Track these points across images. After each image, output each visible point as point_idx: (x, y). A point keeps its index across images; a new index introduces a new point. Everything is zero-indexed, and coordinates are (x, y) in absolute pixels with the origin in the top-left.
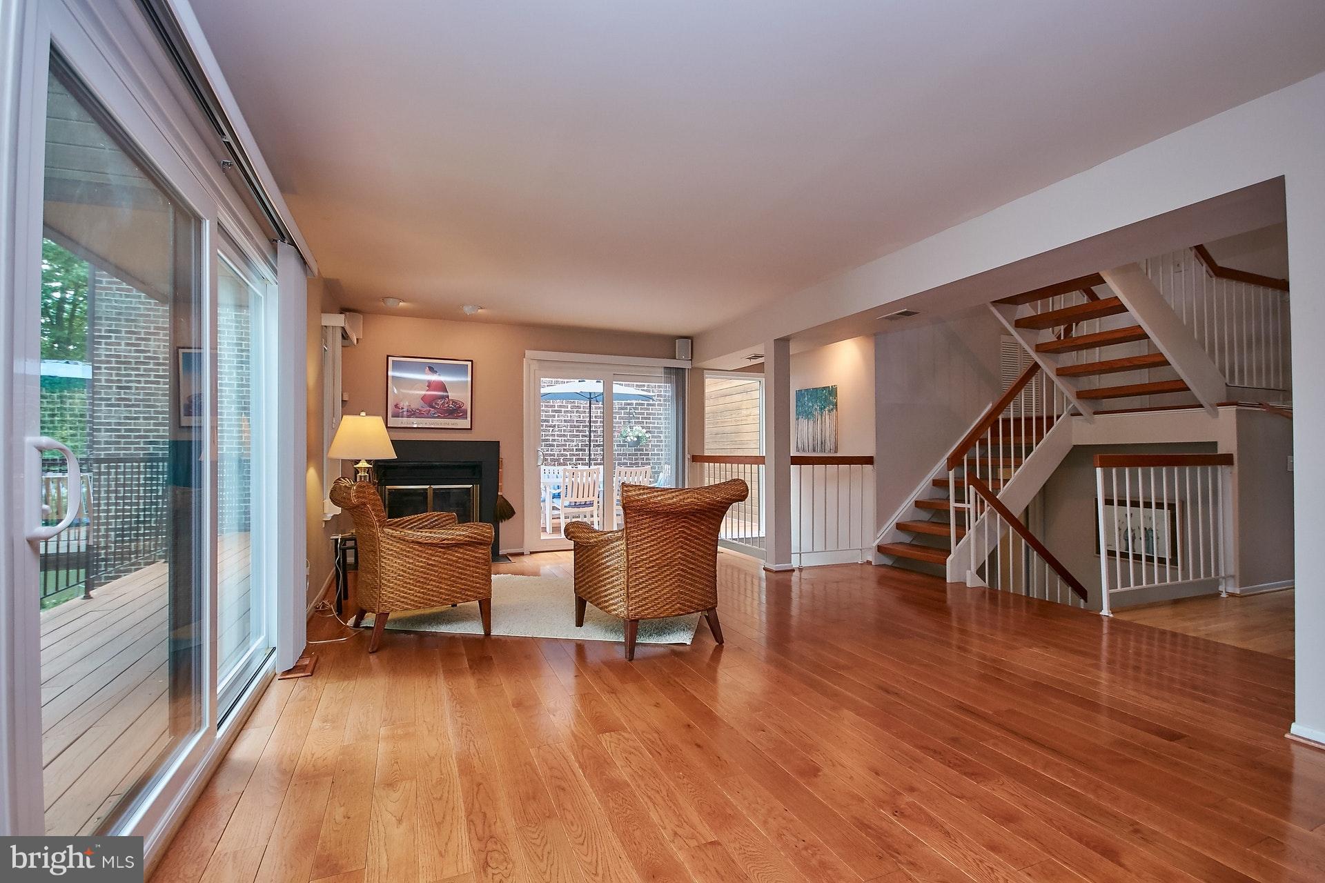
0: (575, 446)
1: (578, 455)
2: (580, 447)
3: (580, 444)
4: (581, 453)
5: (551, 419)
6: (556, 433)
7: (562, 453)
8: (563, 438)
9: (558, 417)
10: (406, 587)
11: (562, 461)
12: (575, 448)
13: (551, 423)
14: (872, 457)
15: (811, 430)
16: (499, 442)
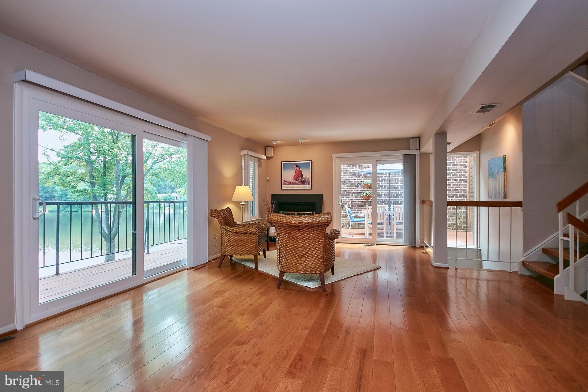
0: (393, 195)
1: (395, 199)
2: (396, 196)
3: (396, 194)
4: (396, 199)
5: (381, 183)
6: (383, 189)
7: (386, 198)
8: (387, 192)
9: (384, 182)
10: (228, 247)
11: (386, 202)
12: (393, 196)
13: (381, 184)
14: (521, 202)
15: (494, 185)
16: (323, 194)
